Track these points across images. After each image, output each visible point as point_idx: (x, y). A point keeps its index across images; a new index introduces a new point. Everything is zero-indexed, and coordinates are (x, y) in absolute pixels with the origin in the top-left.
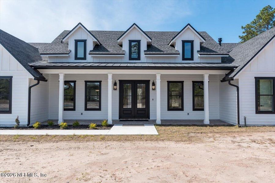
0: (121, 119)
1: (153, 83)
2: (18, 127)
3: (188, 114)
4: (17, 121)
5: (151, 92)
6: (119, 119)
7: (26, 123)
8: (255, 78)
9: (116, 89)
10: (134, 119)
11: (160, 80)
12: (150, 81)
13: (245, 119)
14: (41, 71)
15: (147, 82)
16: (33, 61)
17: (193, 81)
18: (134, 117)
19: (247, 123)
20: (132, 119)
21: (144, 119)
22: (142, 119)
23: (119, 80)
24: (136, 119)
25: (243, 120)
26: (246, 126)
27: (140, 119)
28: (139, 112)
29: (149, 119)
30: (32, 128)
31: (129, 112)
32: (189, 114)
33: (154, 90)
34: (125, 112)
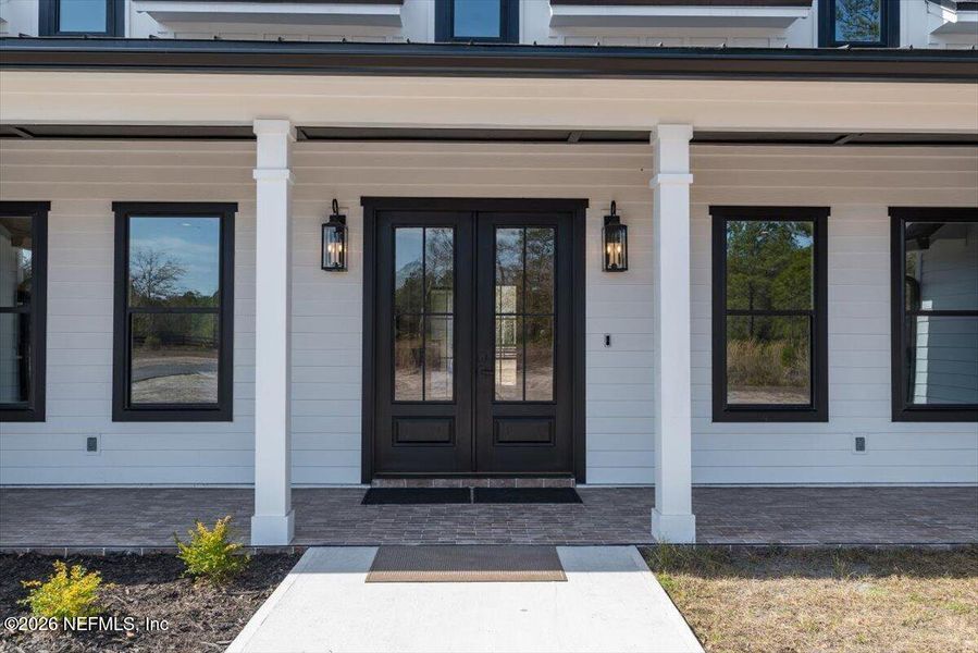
0: (378, 484)
1: (607, 220)
3: (860, 444)
5: (597, 284)
6: (364, 481)
9: (340, 267)
10: (473, 484)
11: (690, 178)
12: (584, 203)
15: (563, 217)
17: (893, 211)
18: (474, 468)
20: (460, 483)
21: (544, 483)
22: (529, 484)
23: (365, 201)
24: (488, 483)
27: (518, 483)
28: (509, 431)
29: (582, 480)
31: (439, 431)
32: (868, 445)
33: (614, 269)
34: (408, 430)
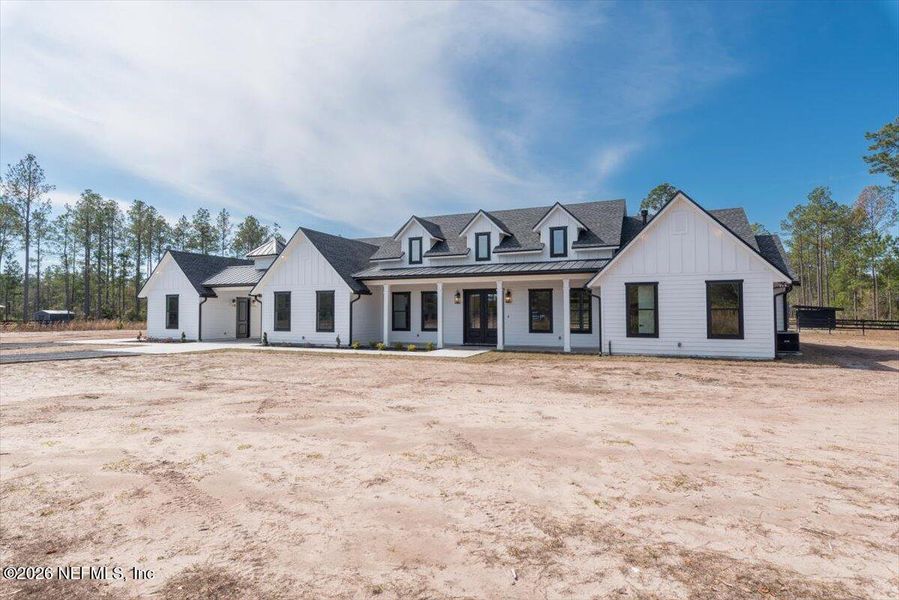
0: (466, 344)
2: (338, 347)
3: (560, 338)
4: (338, 340)
6: (463, 343)
7: (348, 343)
8: (626, 284)
10: (483, 344)
13: (610, 344)
14: (368, 283)
16: (361, 270)
18: (484, 342)
19: (613, 351)
20: (481, 344)
23: (464, 290)
25: (608, 346)
26: (611, 354)
30: (352, 348)
31: (477, 334)
32: (562, 338)
33: (508, 302)
34: (472, 334)
